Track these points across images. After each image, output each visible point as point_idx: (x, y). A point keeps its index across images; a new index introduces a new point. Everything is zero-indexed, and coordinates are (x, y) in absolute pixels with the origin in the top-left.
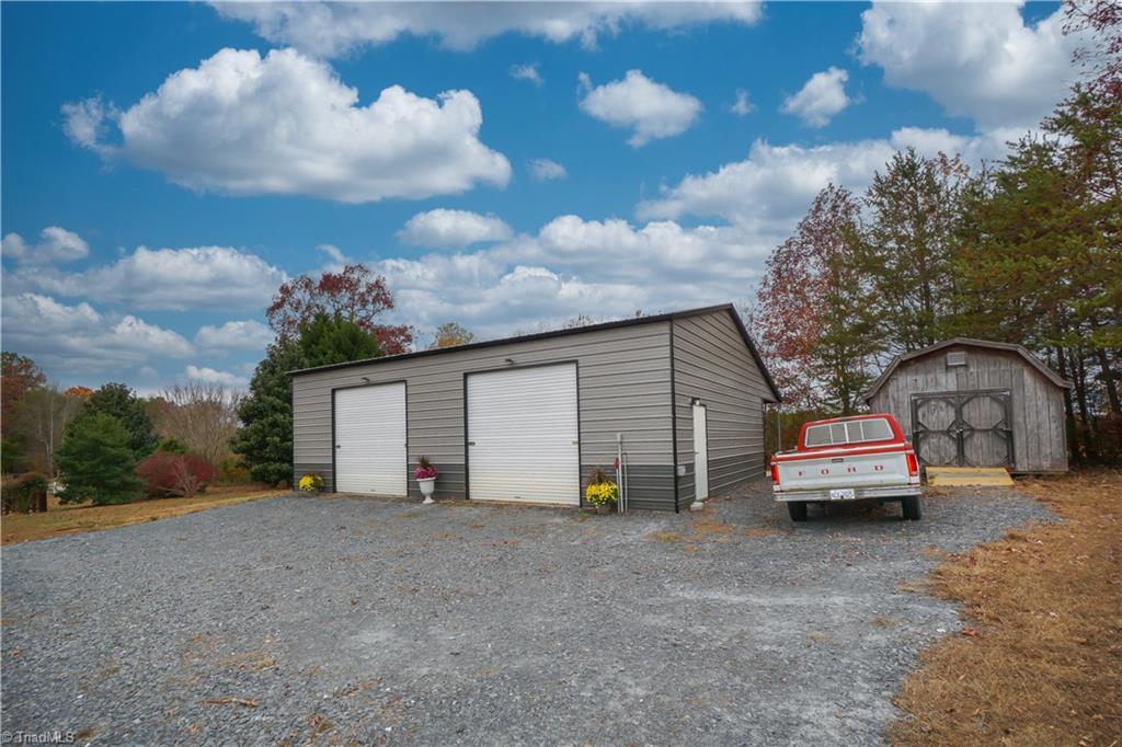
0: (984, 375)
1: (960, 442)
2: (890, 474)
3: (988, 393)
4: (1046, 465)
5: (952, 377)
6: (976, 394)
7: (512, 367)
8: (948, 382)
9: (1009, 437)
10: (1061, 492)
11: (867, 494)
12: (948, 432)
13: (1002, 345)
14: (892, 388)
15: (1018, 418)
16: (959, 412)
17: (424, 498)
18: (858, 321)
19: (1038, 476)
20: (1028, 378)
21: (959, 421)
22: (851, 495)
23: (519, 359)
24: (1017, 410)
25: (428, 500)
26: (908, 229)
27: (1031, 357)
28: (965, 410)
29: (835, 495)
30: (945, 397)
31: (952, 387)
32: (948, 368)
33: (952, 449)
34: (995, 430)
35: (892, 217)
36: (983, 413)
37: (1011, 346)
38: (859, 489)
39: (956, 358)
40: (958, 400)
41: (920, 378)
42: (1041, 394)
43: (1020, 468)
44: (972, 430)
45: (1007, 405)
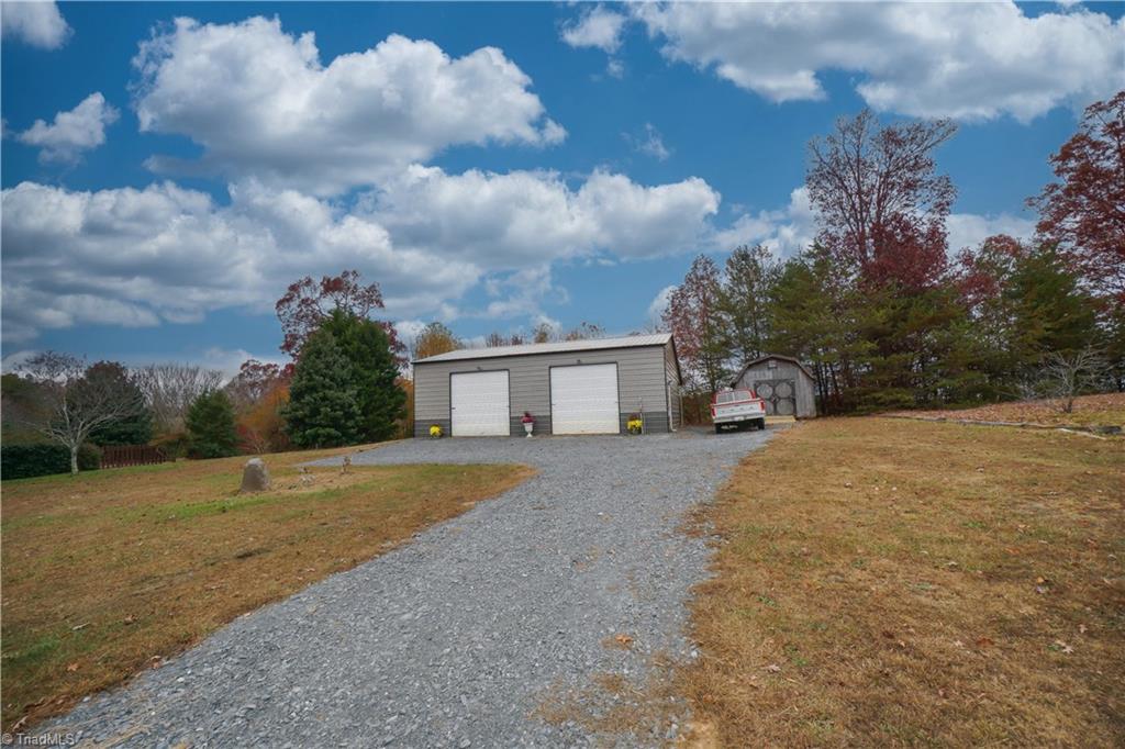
0: (784, 372)
1: (775, 403)
2: (754, 410)
3: (785, 380)
4: (808, 413)
5: (771, 373)
6: (780, 381)
7: (579, 364)
8: (769, 375)
9: (794, 400)
10: (813, 424)
11: (748, 418)
12: (770, 399)
13: (790, 359)
14: (745, 378)
15: (797, 393)
16: (774, 390)
17: (527, 434)
18: (723, 339)
19: (805, 418)
20: (800, 373)
21: (774, 394)
22: (742, 419)
23: (583, 361)
24: (796, 388)
25: (530, 435)
26: (745, 289)
27: (802, 364)
28: (777, 389)
29: (737, 419)
30: (767, 382)
31: (771, 378)
32: (769, 369)
33: (772, 407)
34: (789, 398)
35: (737, 280)
36: (783, 390)
37: (793, 359)
38: (745, 416)
39: (772, 364)
40: (773, 384)
41: (757, 373)
42: (805, 381)
43: (799, 416)
44: (780, 398)
45: (793, 386)
